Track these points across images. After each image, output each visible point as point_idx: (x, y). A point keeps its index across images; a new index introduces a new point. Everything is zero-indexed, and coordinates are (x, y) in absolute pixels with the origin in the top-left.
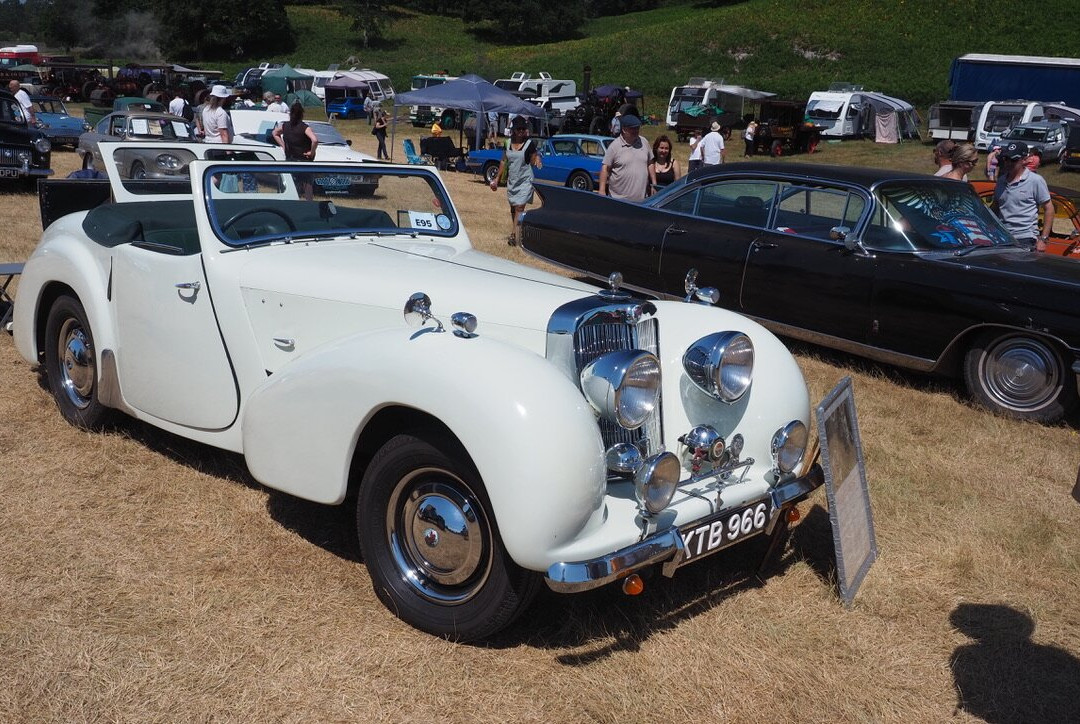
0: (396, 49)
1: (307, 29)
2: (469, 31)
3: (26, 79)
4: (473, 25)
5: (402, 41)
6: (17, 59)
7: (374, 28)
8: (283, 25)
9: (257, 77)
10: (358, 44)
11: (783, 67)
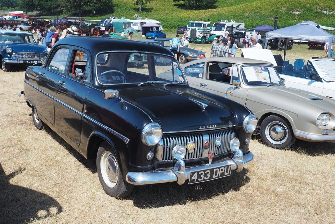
0: (150, 12)
1: (117, 4)
2: (175, 5)
3: (21, 24)
4: (177, 3)
5: (152, 9)
6: (16, 16)
7: (143, 4)
8: (111, 3)
9: (109, 22)
10: (137, 10)
11: (316, 17)
